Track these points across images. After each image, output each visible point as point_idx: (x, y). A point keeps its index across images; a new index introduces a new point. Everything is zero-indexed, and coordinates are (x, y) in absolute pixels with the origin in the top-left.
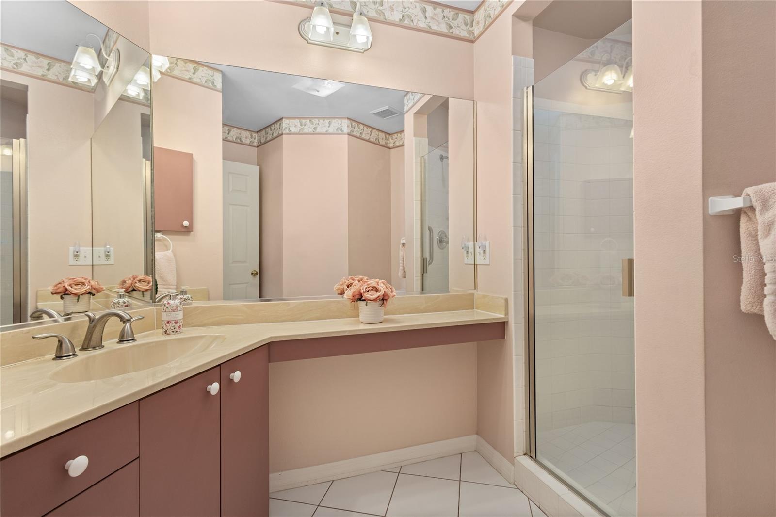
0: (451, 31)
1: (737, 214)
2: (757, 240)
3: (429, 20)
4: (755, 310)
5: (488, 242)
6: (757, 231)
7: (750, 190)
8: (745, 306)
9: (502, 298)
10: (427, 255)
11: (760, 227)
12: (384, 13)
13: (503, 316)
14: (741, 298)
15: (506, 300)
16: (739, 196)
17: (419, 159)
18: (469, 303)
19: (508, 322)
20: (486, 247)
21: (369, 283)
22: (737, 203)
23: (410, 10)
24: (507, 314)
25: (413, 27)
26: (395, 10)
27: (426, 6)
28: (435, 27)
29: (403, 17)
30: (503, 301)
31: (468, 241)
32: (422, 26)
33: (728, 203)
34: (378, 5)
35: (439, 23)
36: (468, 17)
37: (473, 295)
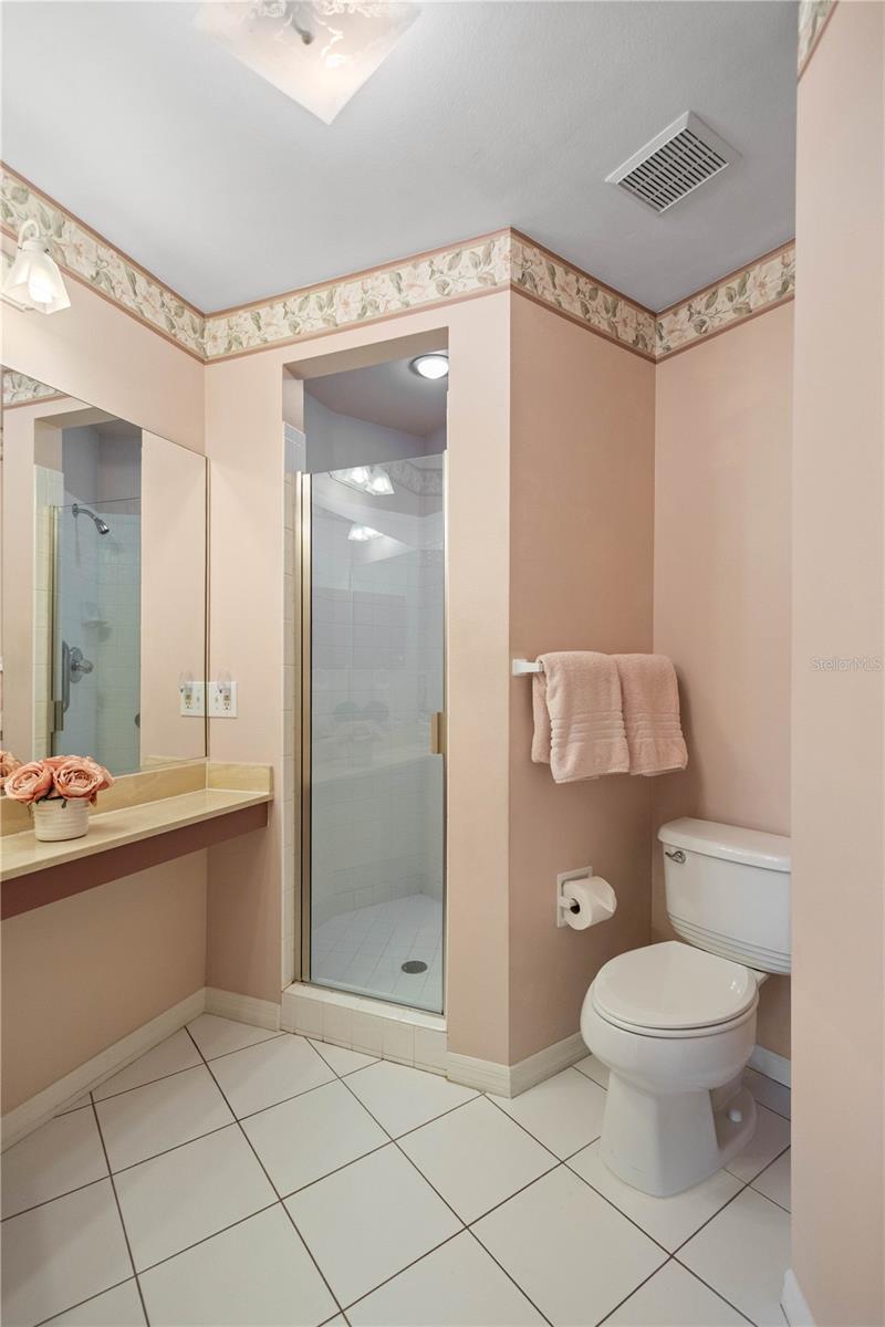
0: (173, 331)
1: (529, 677)
2: (545, 700)
3: (140, 299)
4: (543, 760)
5: (233, 684)
6: (545, 692)
7: (541, 658)
8: (535, 757)
9: (265, 767)
10: (59, 697)
11: (548, 689)
12: (63, 252)
13: (267, 793)
14: (533, 749)
15: (271, 769)
16: (534, 662)
17: (46, 511)
18: (195, 779)
19: (272, 801)
20: (230, 690)
21: (67, 764)
22: (534, 668)
23: (109, 268)
24: (272, 789)
25: (113, 298)
26: (84, 254)
27: (136, 274)
28: (148, 315)
29: (98, 274)
30: (268, 772)
31: (191, 678)
32: (130, 305)
33: (524, 667)
34: (51, 232)
35: (157, 312)
36: (197, 320)
37: (204, 765)
